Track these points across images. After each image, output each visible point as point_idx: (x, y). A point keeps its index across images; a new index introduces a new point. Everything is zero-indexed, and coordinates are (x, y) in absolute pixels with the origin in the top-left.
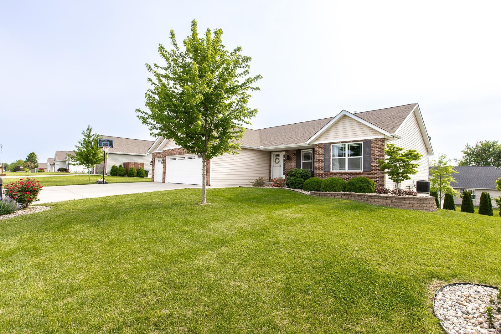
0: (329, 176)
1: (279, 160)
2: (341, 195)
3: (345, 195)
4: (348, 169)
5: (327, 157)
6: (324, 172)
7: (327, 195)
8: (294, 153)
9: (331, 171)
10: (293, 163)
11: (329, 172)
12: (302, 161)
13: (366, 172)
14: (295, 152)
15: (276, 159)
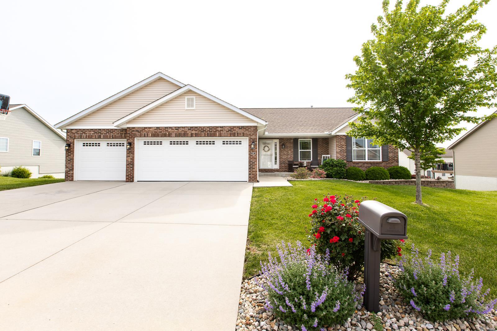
0: (351, 165)
1: (269, 148)
2: (404, 182)
3: (406, 182)
4: (368, 159)
5: (350, 148)
6: (347, 162)
7: (392, 183)
8: (290, 141)
9: (353, 161)
10: (289, 152)
11: (351, 162)
12: (299, 150)
13: (385, 162)
14: (292, 141)
15: (264, 147)
